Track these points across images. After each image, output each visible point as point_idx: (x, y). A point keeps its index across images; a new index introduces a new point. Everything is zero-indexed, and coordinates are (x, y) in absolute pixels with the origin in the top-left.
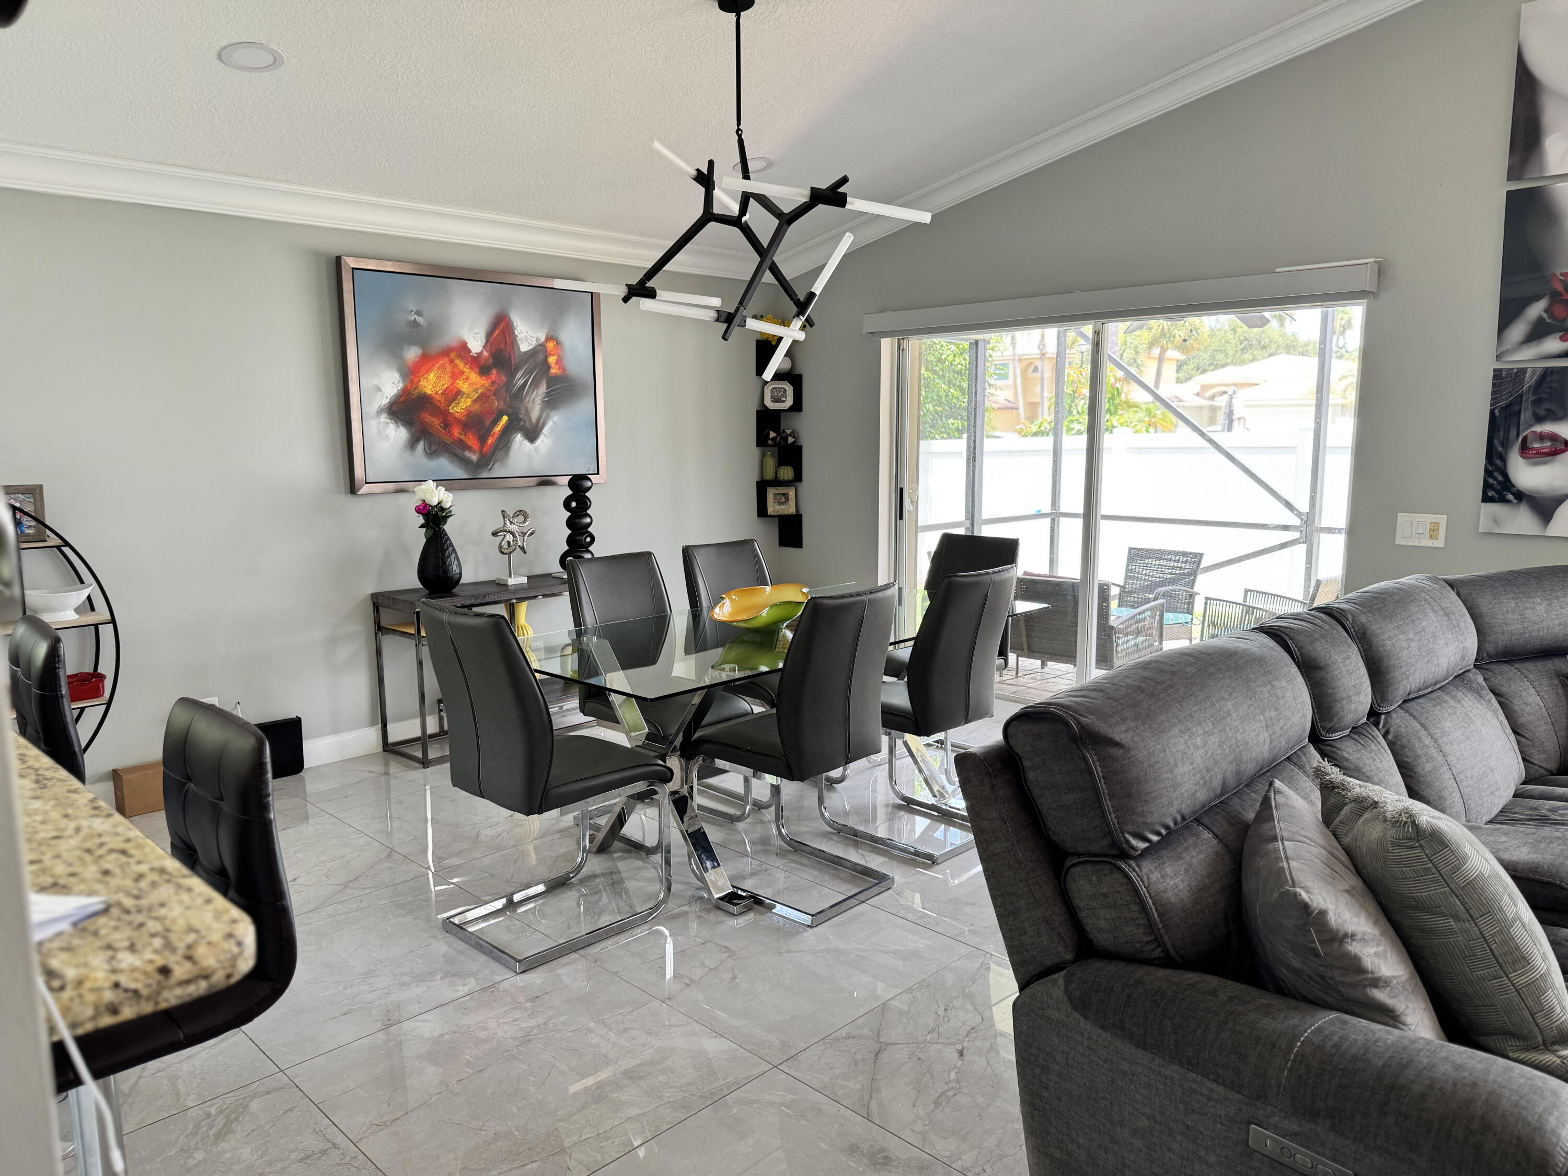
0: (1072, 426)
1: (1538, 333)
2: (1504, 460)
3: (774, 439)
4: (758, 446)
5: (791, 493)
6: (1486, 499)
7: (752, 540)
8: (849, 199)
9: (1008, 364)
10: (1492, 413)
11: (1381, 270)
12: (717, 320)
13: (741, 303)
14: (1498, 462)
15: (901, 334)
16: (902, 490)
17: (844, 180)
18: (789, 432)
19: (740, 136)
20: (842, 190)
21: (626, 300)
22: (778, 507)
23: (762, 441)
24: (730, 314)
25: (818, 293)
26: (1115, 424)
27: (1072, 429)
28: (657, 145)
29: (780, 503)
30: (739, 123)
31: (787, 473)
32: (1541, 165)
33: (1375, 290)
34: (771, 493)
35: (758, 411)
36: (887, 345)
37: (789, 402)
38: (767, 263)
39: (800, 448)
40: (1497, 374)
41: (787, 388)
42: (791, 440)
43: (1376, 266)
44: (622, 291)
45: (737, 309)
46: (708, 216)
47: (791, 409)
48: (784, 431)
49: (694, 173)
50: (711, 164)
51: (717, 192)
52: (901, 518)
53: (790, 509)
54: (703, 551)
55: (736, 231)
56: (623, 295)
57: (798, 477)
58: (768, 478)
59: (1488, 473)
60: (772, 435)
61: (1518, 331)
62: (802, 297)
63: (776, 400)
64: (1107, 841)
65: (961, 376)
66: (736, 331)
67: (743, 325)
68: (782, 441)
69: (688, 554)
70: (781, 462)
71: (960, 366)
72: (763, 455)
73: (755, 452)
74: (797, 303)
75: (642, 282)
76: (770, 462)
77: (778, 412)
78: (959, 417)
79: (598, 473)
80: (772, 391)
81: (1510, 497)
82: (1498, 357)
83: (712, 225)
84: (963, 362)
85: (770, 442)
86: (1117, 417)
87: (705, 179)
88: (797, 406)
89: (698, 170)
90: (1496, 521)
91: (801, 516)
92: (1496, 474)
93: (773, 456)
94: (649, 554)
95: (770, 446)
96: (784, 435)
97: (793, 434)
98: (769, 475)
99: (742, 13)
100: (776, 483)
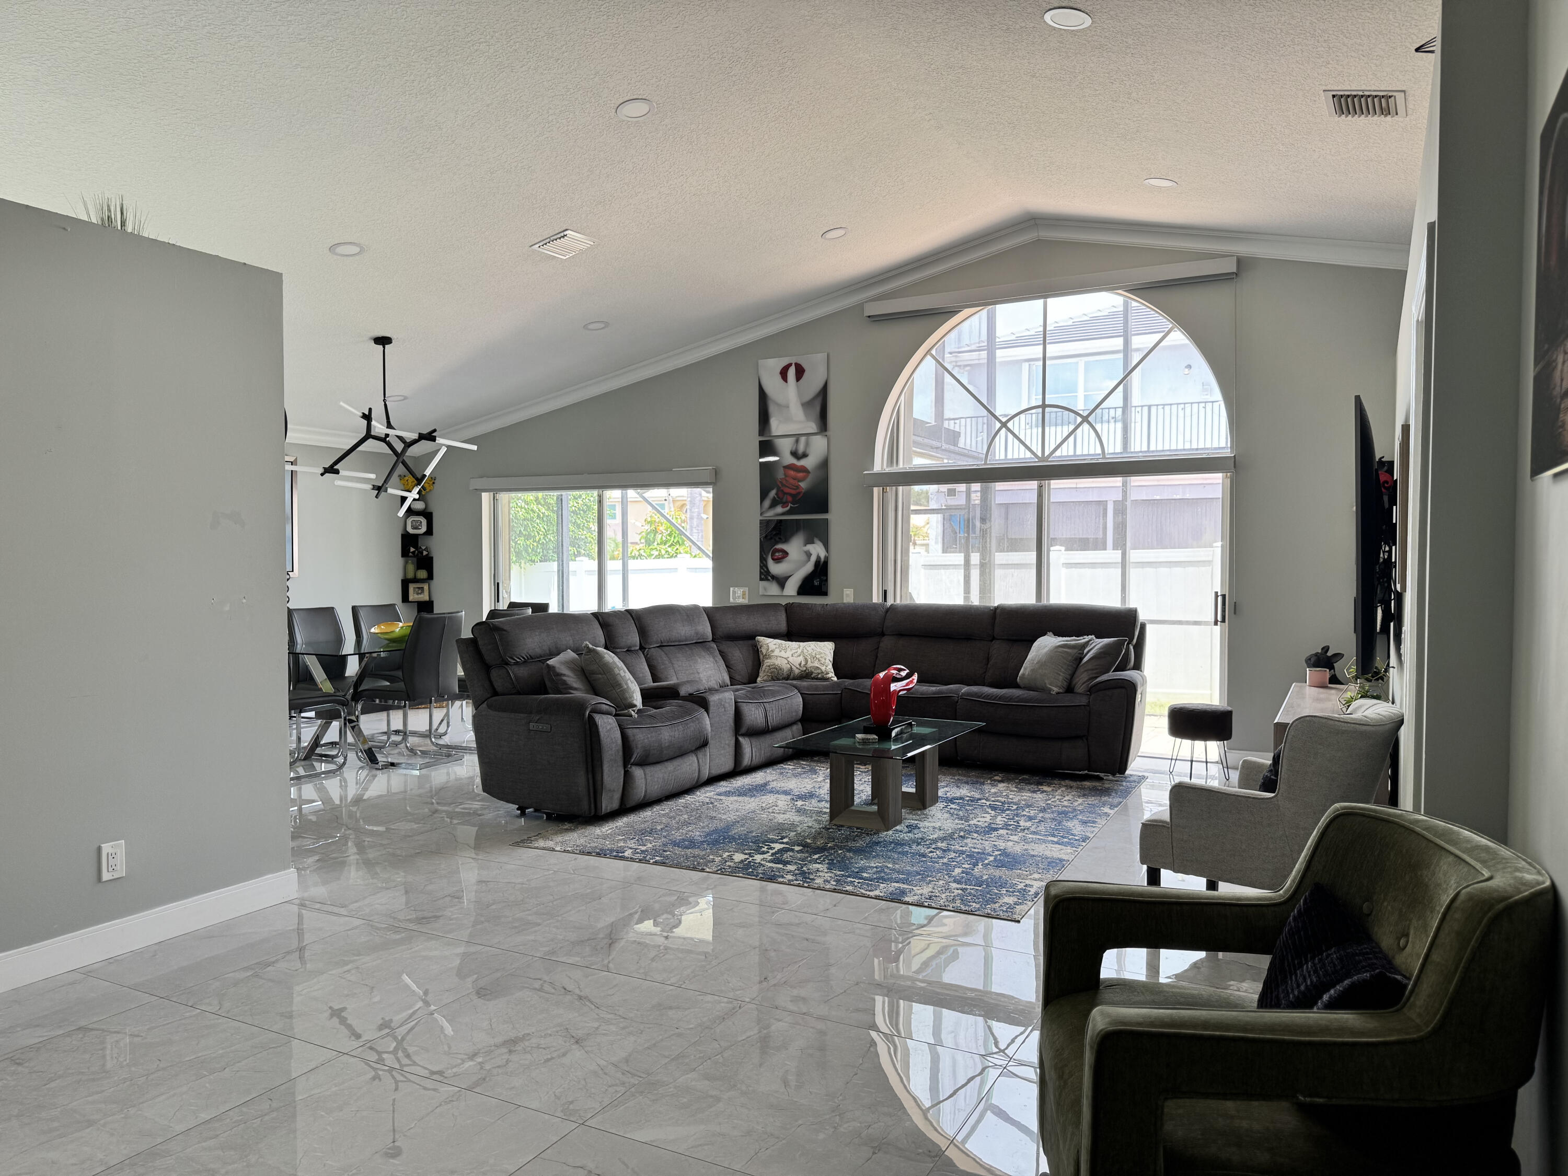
0: (652, 553)
1: (774, 504)
2: (766, 562)
3: (413, 552)
4: (402, 556)
5: (426, 587)
6: (761, 579)
7: (395, 604)
8: (437, 438)
9: (615, 505)
10: (760, 539)
11: (716, 472)
12: (373, 489)
13: (385, 482)
14: (764, 562)
15: (495, 491)
16: (498, 584)
17: (435, 431)
18: (423, 548)
19: (385, 403)
20: (434, 434)
21: (322, 475)
22: (416, 596)
23: (405, 553)
24: (379, 486)
25: (428, 475)
26: (682, 552)
27: (653, 555)
28: (342, 403)
29: (418, 594)
30: (385, 397)
31: (422, 574)
32: (770, 431)
33: (714, 481)
34: (412, 587)
35: (402, 535)
36: (486, 497)
37: (424, 529)
38: (401, 460)
39: (432, 558)
40: (761, 522)
41: (422, 521)
42: (425, 553)
43: (714, 470)
44: (322, 471)
45: (383, 485)
46: (368, 436)
47: (426, 534)
48: (420, 548)
49: (362, 415)
50: (370, 410)
51: (373, 423)
52: (498, 601)
53: (425, 597)
54: (364, 609)
55: (383, 444)
56: (321, 473)
57: (430, 577)
58: (409, 577)
59: (761, 567)
60: (412, 549)
61: (767, 503)
62: (419, 477)
63: (414, 528)
64: (501, 659)
65: (577, 514)
66: (383, 494)
67: (386, 491)
68: (419, 555)
69: (355, 610)
70: (419, 567)
71: (573, 508)
72: (406, 563)
73: (400, 561)
74: (417, 479)
75: (332, 466)
76: (411, 568)
77: (417, 536)
78: (577, 546)
79: (293, 571)
80: (412, 523)
81: (770, 578)
82: (761, 514)
83: (371, 440)
84: (576, 505)
85: (411, 554)
86: (684, 547)
87: (367, 417)
88: (429, 532)
89: (363, 413)
90: (765, 589)
91: (433, 602)
92: (764, 567)
93: (413, 563)
94: (333, 608)
95: (411, 557)
96: (421, 550)
97: (426, 549)
98: (410, 575)
99: (386, 346)
100: (415, 580)
